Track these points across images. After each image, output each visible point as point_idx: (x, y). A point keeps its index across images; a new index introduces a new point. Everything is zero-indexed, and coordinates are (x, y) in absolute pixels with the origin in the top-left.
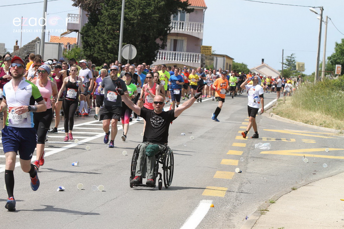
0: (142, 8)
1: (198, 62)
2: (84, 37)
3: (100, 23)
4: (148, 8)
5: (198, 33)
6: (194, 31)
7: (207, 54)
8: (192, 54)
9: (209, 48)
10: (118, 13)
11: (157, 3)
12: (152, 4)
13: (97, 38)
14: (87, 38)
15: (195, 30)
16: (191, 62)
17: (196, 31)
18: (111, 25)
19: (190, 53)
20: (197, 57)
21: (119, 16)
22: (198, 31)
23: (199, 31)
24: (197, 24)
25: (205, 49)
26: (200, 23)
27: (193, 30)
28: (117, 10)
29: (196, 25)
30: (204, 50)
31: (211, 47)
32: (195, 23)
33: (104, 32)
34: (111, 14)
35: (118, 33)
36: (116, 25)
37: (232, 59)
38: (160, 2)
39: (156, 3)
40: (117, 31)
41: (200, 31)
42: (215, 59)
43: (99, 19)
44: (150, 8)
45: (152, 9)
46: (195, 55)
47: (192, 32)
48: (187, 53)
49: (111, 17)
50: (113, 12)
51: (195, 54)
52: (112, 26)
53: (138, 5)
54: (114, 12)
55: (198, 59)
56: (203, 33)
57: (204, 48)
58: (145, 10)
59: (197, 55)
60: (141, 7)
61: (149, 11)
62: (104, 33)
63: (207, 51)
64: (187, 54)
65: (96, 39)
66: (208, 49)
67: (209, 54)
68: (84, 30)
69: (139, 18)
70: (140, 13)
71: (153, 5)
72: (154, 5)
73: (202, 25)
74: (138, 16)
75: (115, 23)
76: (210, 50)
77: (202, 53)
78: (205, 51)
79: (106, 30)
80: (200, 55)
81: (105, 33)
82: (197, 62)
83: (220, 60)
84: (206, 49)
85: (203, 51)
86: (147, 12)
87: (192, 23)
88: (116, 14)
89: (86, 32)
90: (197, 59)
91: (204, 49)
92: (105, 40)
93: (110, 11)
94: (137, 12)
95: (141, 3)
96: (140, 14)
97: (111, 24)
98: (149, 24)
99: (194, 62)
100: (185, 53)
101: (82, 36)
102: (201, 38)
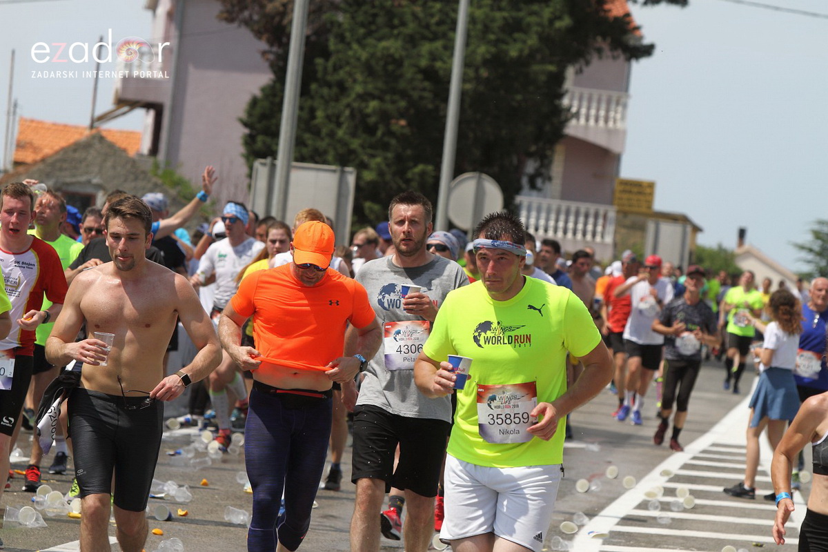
0: (492, 37)
1: (602, 237)
2: (260, 138)
3: (321, 86)
4: (515, 40)
5: (610, 132)
6: (592, 122)
7: (635, 209)
8: (583, 207)
9: (643, 190)
10: (404, 53)
11: (551, 22)
12: (529, 25)
13: (310, 142)
14: (268, 140)
15: (597, 120)
16: (579, 236)
17: (601, 123)
18: (373, 97)
19: (573, 206)
20: (600, 221)
21: (406, 63)
22: (606, 120)
23: (611, 124)
24: (604, 98)
25: (630, 192)
26: (615, 95)
27: (587, 119)
28: (399, 43)
29: (599, 102)
30: (625, 196)
31: (651, 185)
32: (596, 93)
33: (342, 119)
34: (379, 54)
35: (403, 127)
36: (396, 97)
37: (696, 229)
38: (559, 18)
39: (545, 21)
40: (398, 119)
41: (615, 121)
42: (651, 227)
43: (315, 72)
44: (524, 42)
45: (530, 42)
46: (592, 212)
47: (586, 127)
48: (564, 205)
49: (378, 68)
50: (387, 49)
51: (592, 208)
52: (381, 99)
53: (479, 26)
54: (392, 51)
55: (604, 227)
56: (624, 132)
57: (628, 188)
58: (504, 47)
59: (601, 213)
60: (493, 33)
61: (521, 51)
62: (339, 125)
63: (638, 200)
64: (563, 208)
65: (305, 145)
66: (640, 193)
67: (644, 209)
68: (258, 111)
69: (484, 73)
70: (488, 56)
71: (535, 28)
72: (539, 29)
73: (623, 100)
74: (477, 70)
75: (394, 91)
76: (651, 194)
77: (619, 205)
78: (629, 199)
79: (347, 112)
80: (612, 214)
81: (342, 123)
82: (598, 239)
83: (670, 233)
84: (635, 190)
85: (620, 199)
86: (513, 53)
87: (586, 92)
88: (397, 56)
89: (264, 117)
90: (599, 229)
91: (624, 191)
92: (352, 152)
93: (375, 46)
94: (474, 52)
95: (493, 20)
96: (486, 63)
97: (376, 93)
98: (519, 97)
99: (589, 237)
100: (555, 203)
101: (247, 131)
102: (614, 148)
